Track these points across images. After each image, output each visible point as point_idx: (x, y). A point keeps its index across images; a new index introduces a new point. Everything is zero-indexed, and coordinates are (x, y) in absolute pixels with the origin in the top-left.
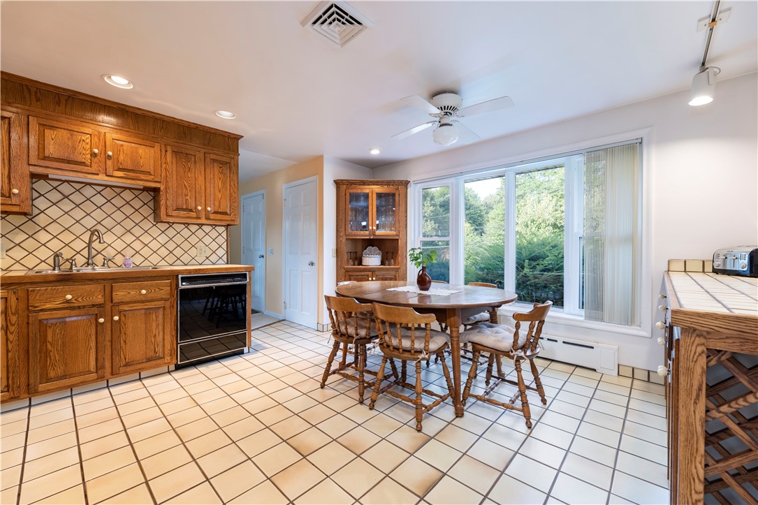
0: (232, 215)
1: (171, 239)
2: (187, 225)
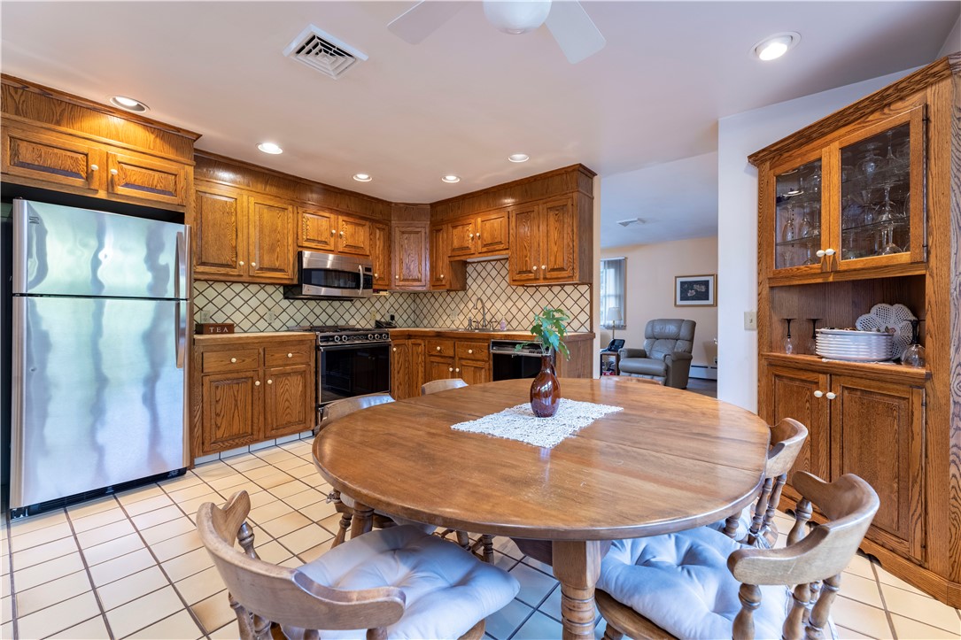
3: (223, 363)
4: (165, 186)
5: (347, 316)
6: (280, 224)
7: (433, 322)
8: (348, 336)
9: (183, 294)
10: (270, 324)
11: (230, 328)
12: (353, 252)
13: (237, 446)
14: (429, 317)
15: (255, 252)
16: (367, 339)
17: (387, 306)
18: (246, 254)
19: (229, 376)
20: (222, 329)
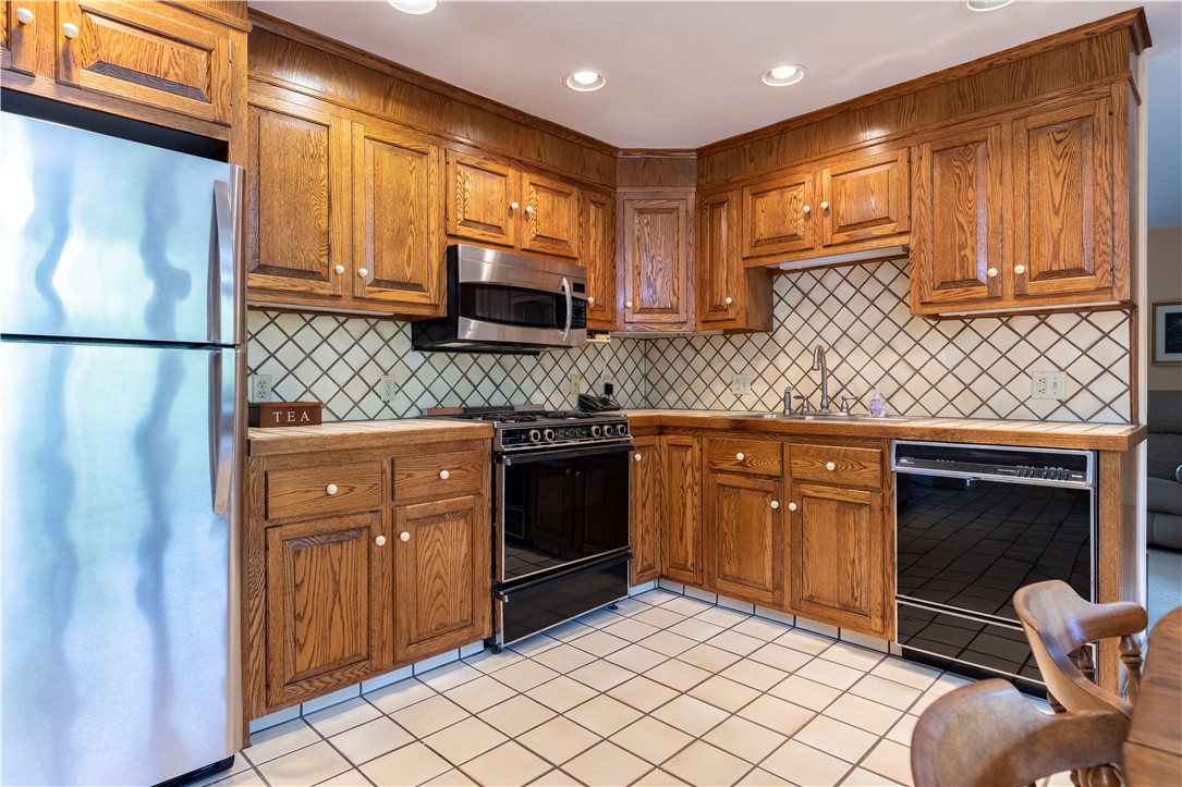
0: (1099, 274)
1: (968, 356)
2: (1005, 318)
3: (310, 496)
4: (186, 76)
5: (528, 386)
6: (413, 186)
7: (689, 397)
8: (554, 429)
9: (227, 334)
10: (386, 403)
11: (310, 413)
12: (551, 249)
13: (340, 685)
14: (681, 387)
15: (366, 246)
16: (589, 435)
17: (599, 365)
18: (347, 249)
19: (323, 525)
20: (298, 416)
